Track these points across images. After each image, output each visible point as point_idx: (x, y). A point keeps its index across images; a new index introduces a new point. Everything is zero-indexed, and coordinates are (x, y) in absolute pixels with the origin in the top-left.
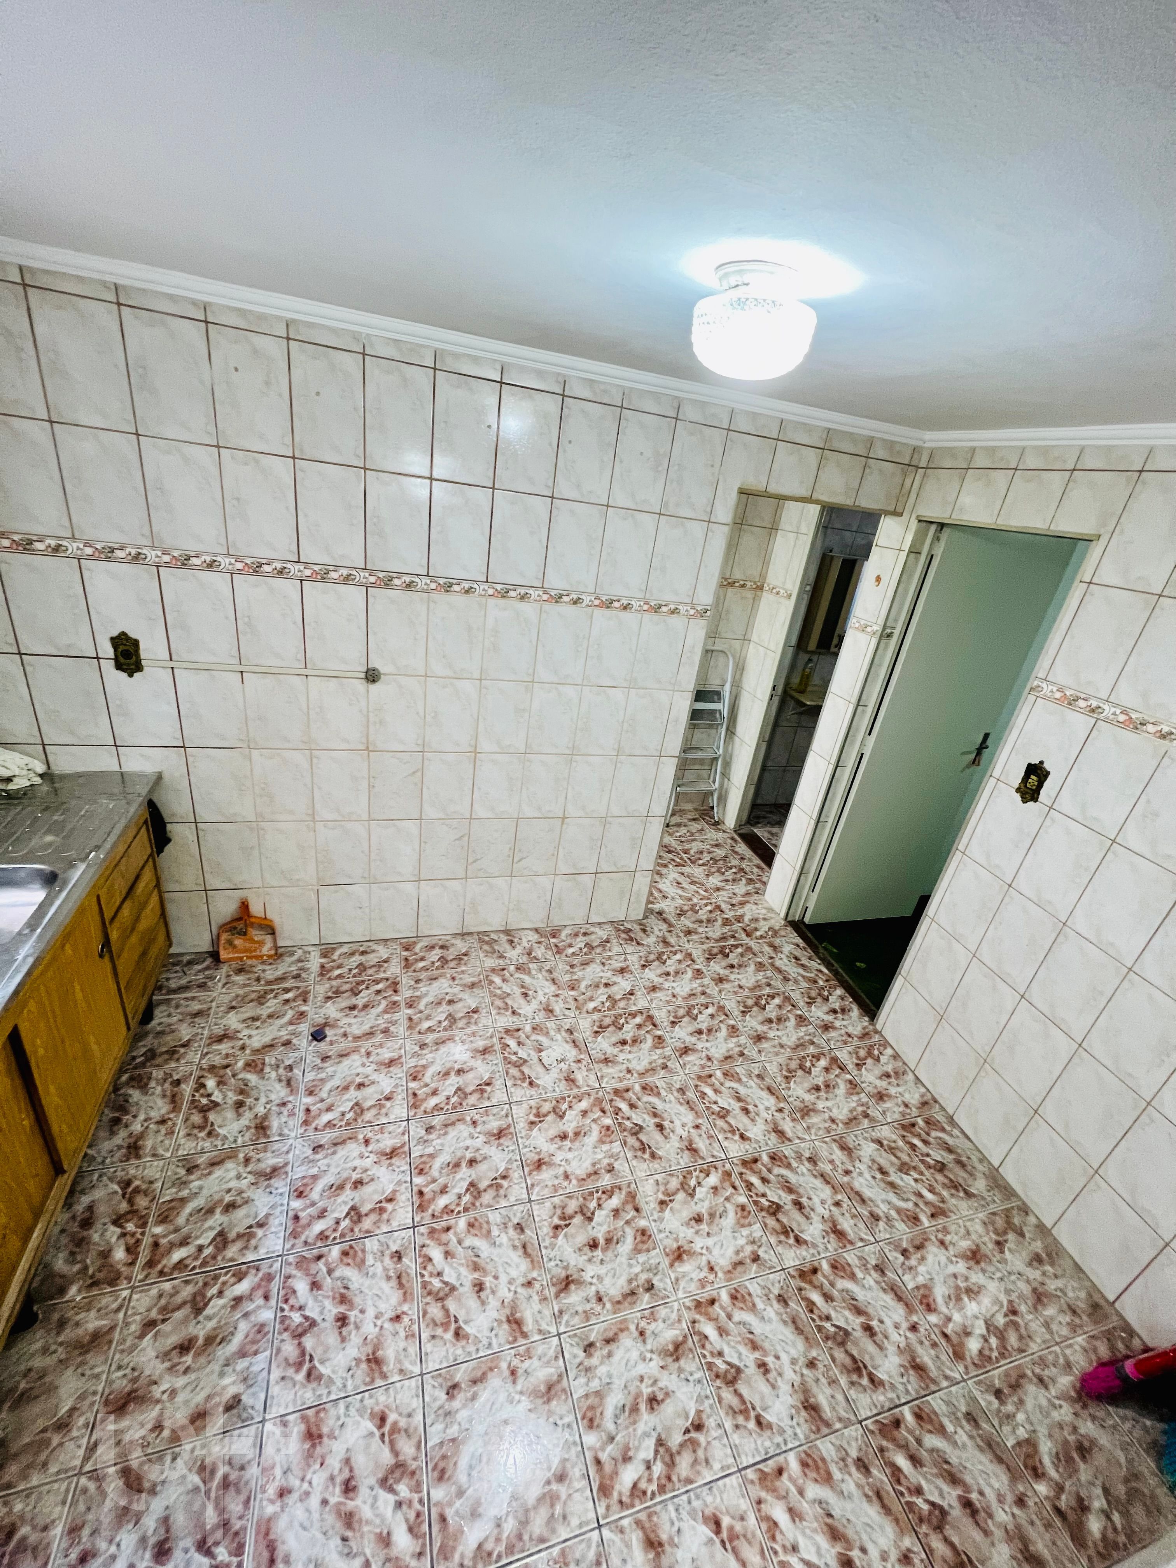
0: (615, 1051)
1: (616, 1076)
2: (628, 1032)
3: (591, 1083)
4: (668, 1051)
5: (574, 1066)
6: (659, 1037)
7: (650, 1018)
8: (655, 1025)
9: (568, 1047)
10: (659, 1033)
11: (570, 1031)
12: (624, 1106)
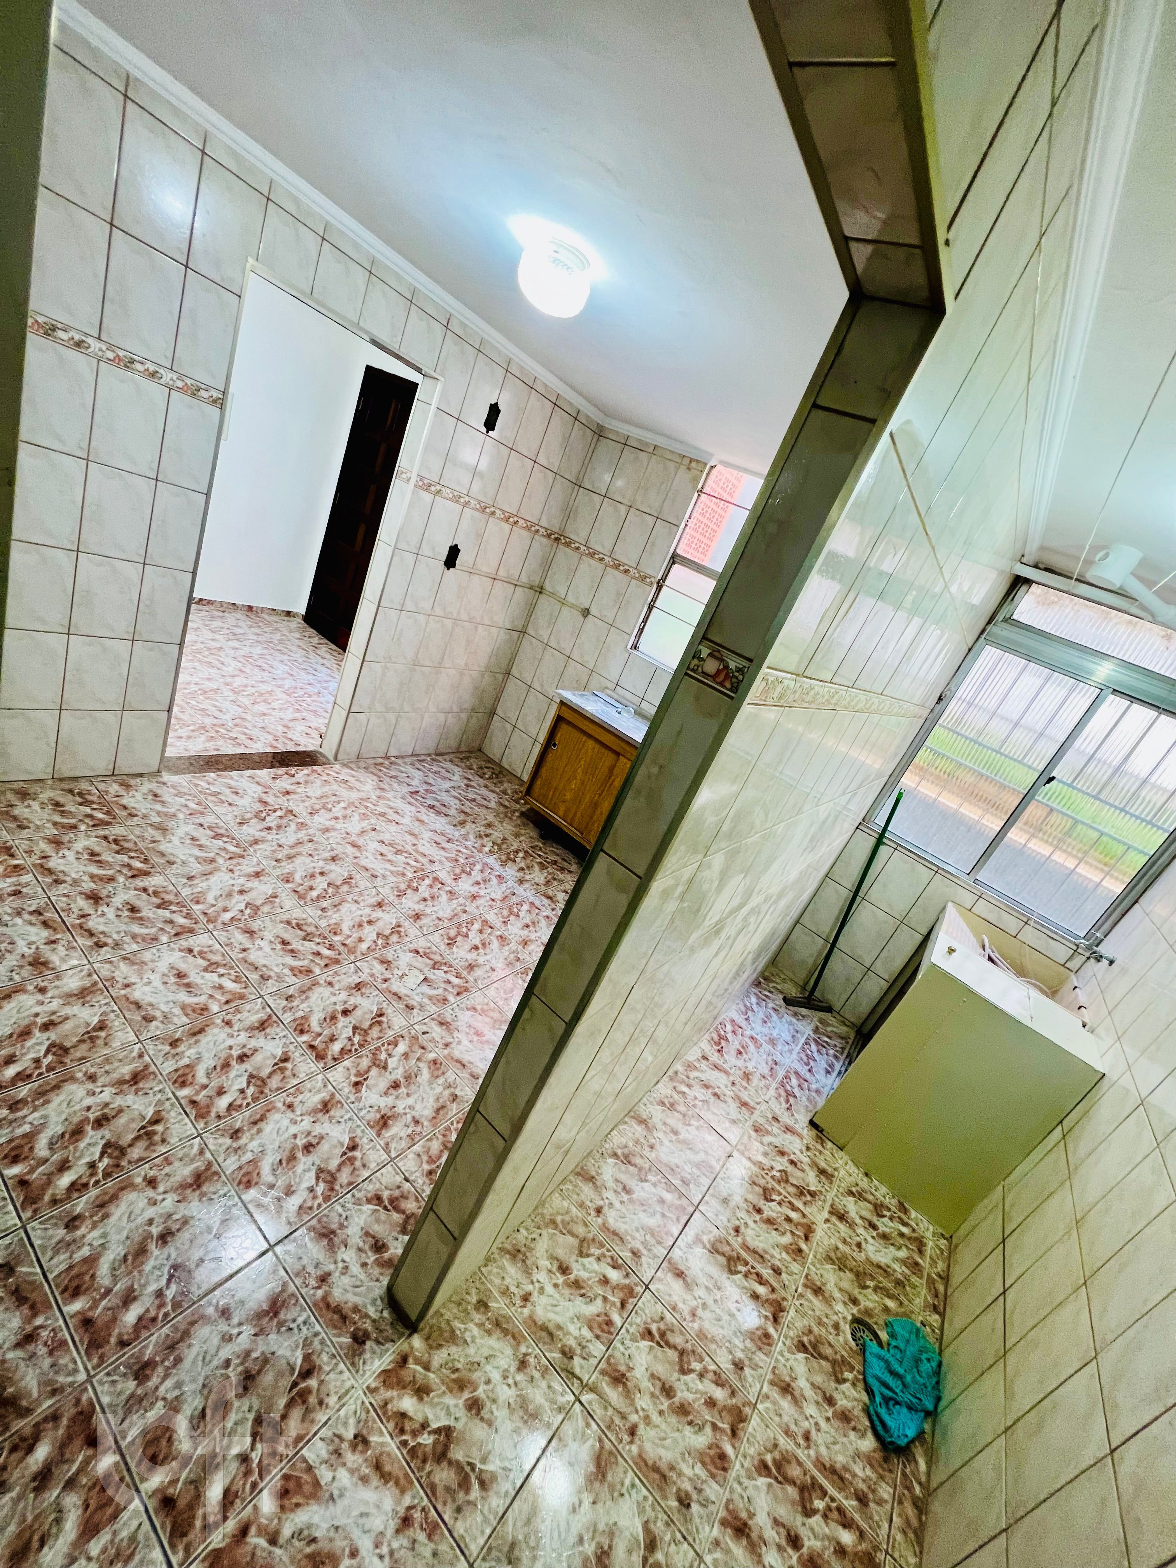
0: (352, 1001)
1: (343, 976)
2: (344, 1028)
3: (365, 964)
4: (287, 1018)
5: (388, 975)
6: (302, 1032)
7: (320, 1057)
8: (312, 1047)
9: (402, 991)
10: (305, 1038)
11: (409, 1008)
12: (326, 952)
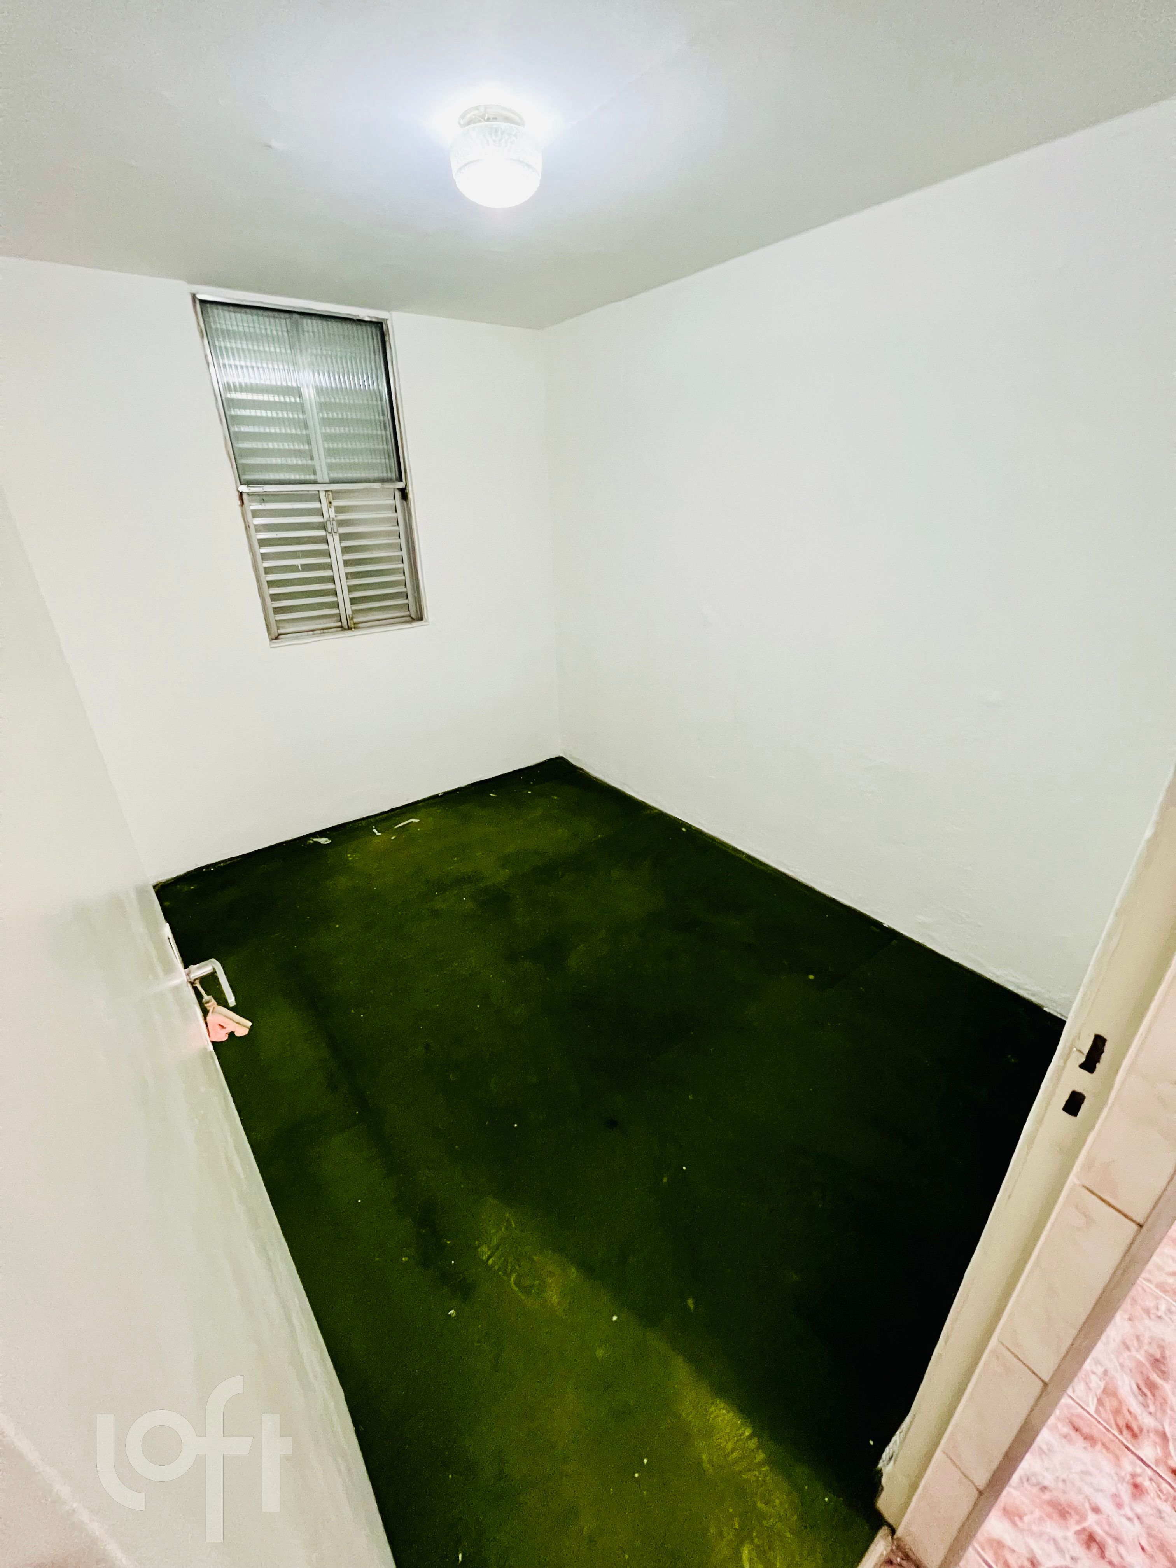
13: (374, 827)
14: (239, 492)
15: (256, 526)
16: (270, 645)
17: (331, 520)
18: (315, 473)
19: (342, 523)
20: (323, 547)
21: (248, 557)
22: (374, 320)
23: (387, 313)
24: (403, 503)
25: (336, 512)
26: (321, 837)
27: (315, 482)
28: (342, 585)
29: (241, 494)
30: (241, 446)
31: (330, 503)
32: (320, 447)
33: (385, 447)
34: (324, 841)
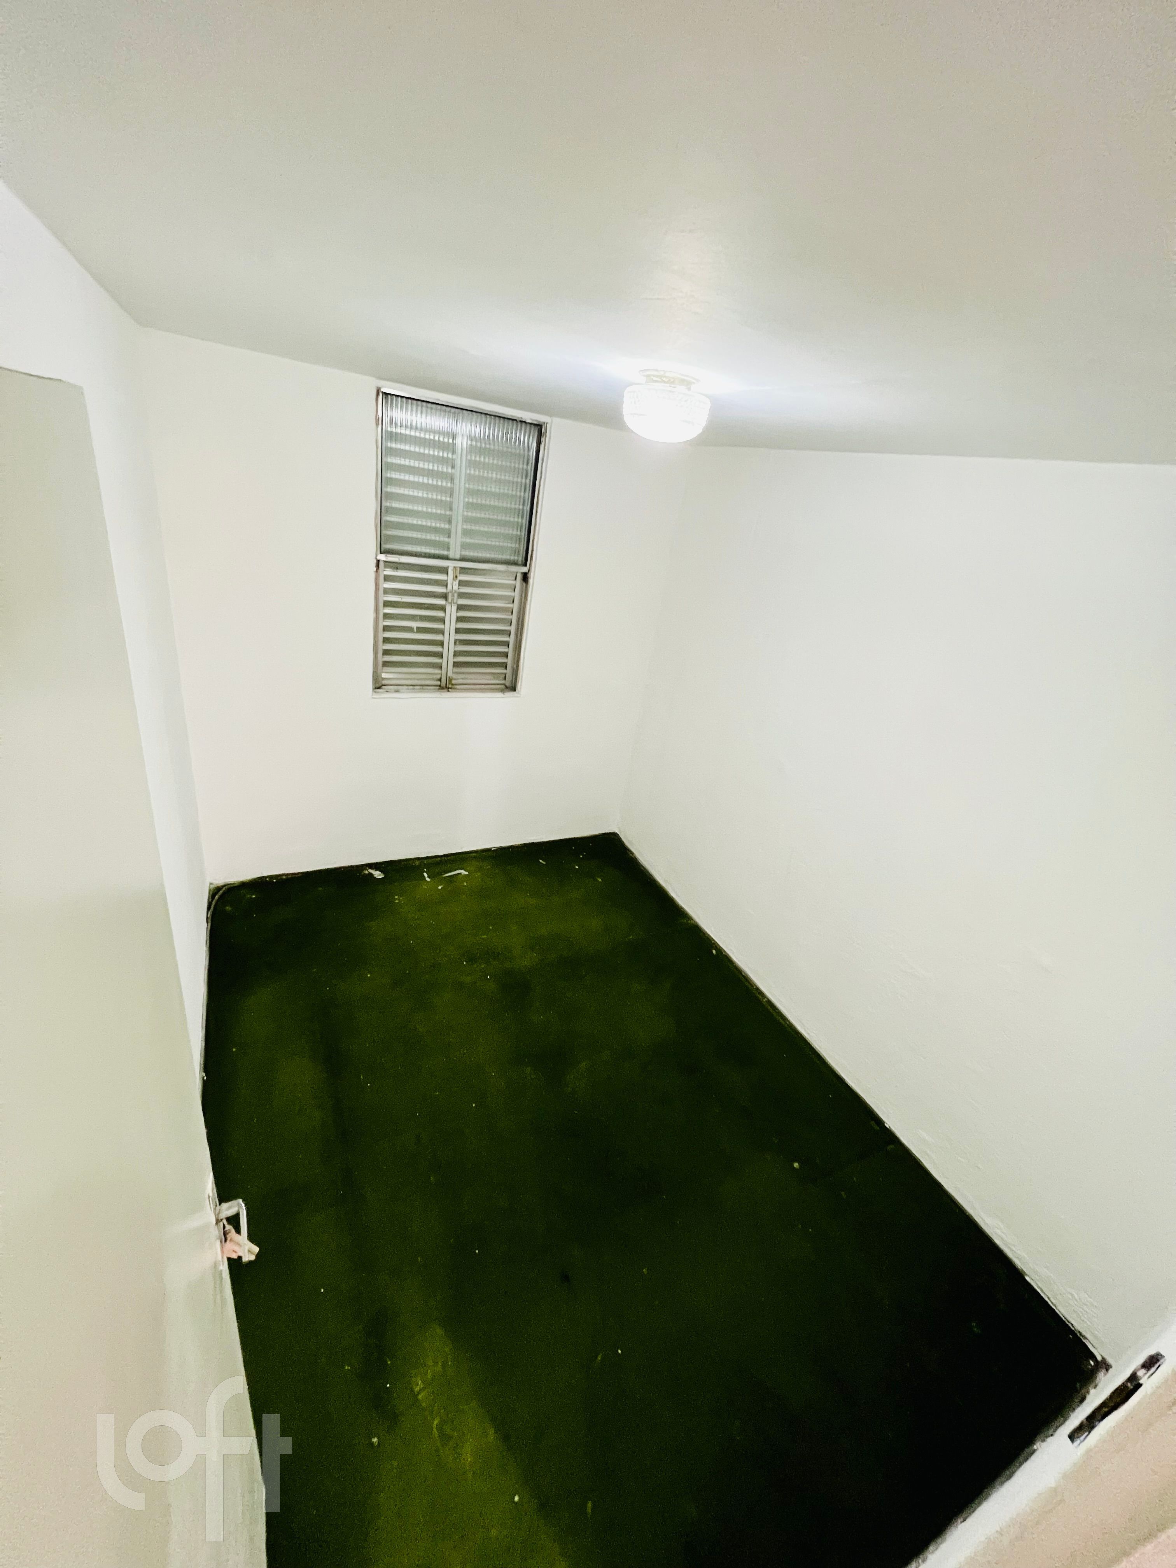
13: (425, 870)
14: (376, 559)
15: (385, 588)
16: (372, 695)
17: (454, 591)
18: (448, 549)
19: (461, 595)
20: (440, 614)
21: (371, 615)
22: (535, 423)
23: (549, 418)
24: (523, 584)
25: (459, 585)
26: (376, 869)
27: (446, 558)
28: (449, 649)
29: (378, 561)
30: (388, 519)
31: (456, 577)
32: (459, 526)
33: (520, 520)
34: (378, 874)
